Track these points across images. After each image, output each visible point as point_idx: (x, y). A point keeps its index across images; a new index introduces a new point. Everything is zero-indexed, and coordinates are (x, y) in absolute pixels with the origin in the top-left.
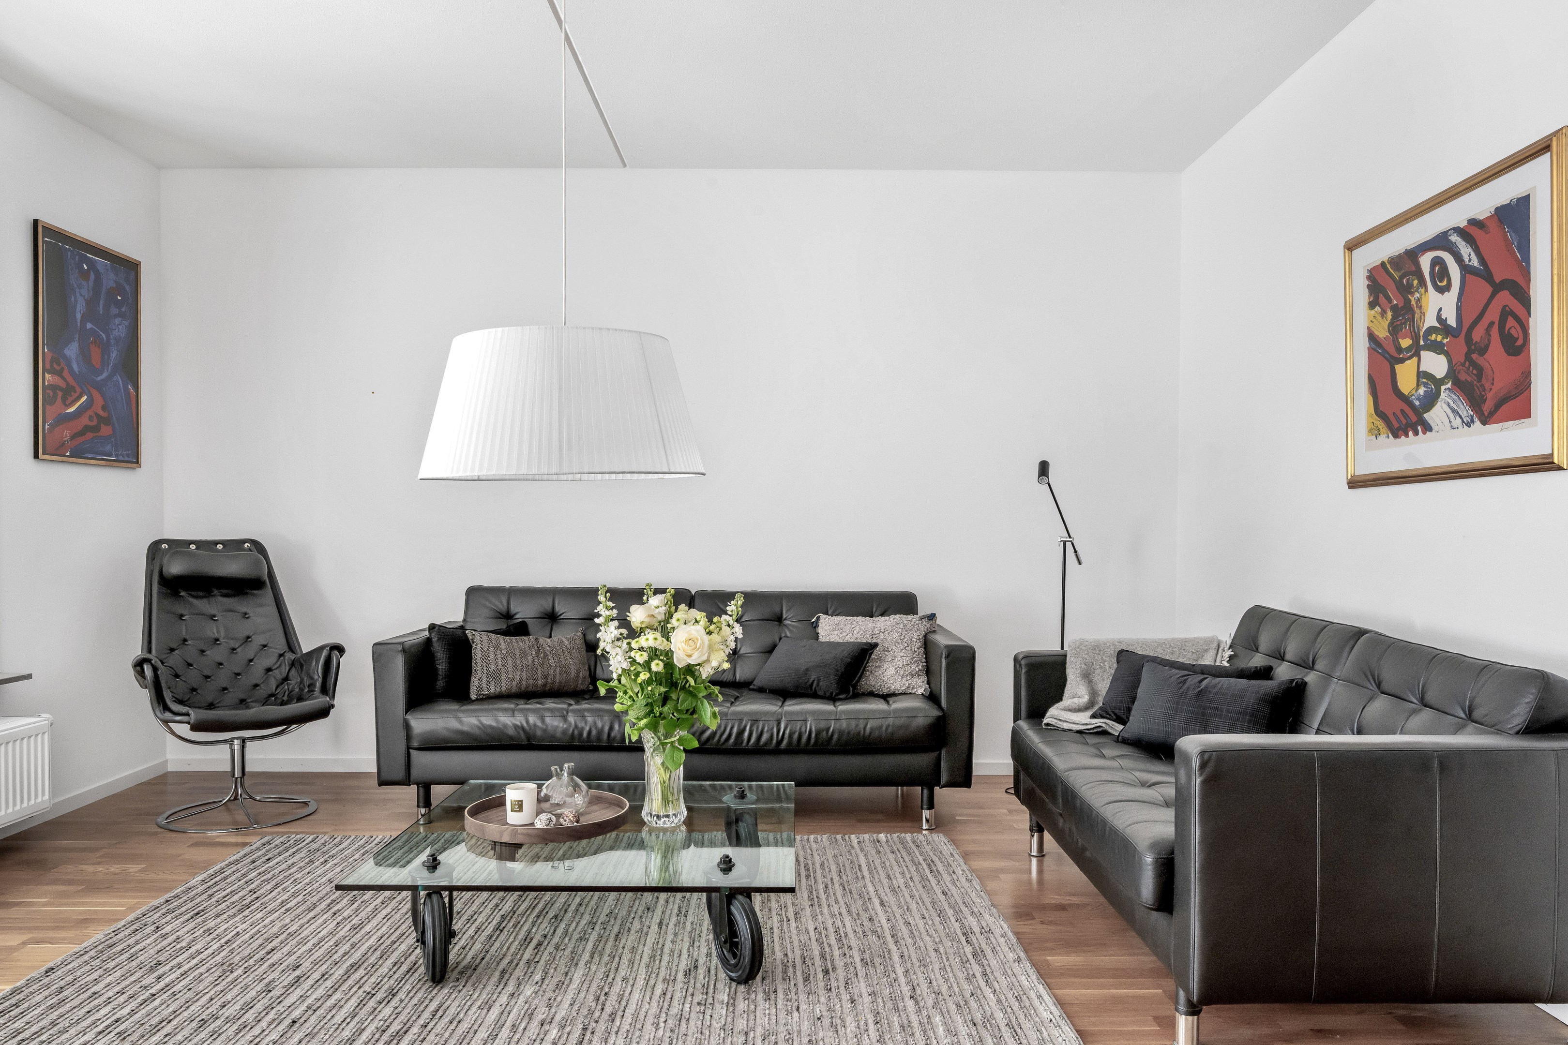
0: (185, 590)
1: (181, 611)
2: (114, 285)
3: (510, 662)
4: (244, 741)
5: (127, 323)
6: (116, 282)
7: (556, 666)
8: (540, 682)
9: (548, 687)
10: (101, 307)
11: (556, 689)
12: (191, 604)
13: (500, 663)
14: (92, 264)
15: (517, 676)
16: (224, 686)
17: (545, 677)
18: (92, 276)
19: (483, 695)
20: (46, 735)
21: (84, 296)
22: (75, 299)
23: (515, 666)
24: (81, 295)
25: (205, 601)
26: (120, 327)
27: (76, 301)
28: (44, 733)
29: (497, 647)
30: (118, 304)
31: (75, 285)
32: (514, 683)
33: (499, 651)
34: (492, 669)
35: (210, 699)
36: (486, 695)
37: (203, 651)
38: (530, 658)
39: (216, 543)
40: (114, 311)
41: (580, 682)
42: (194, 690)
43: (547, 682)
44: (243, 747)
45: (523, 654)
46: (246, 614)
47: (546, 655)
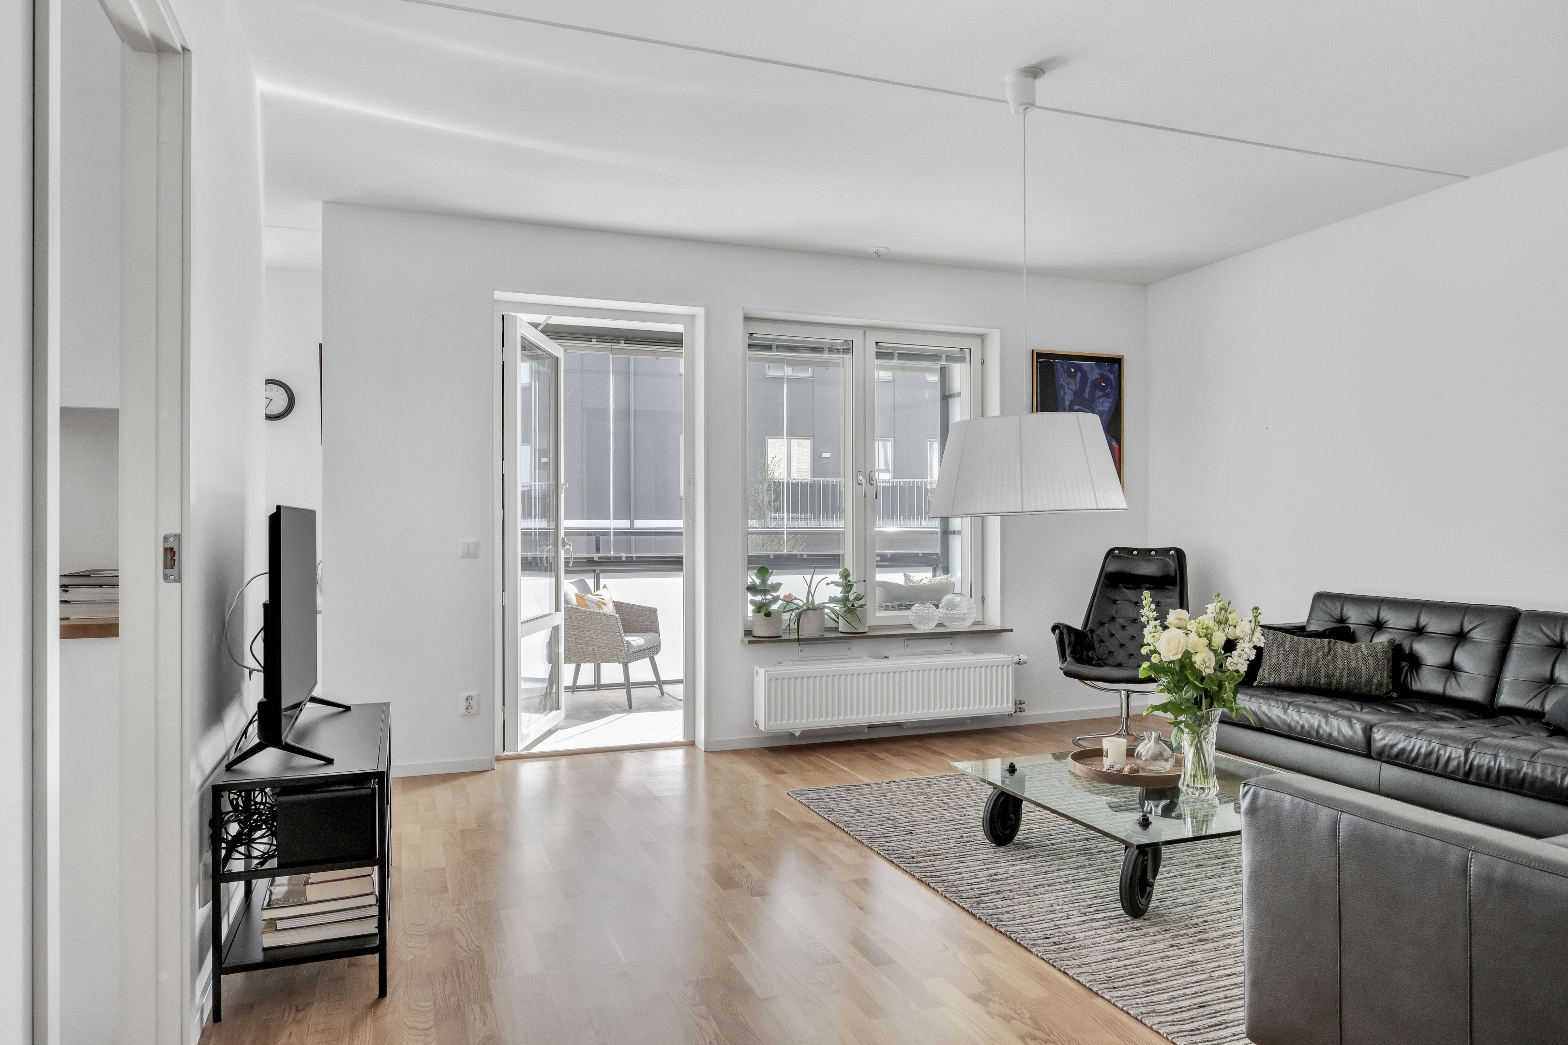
0: (1122, 583)
1: (1116, 597)
2: (1099, 377)
3: (1291, 657)
4: (1128, 693)
5: (1111, 400)
6: (1100, 374)
7: (1344, 669)
8: (1323, 681)
9: (1333, 687)
10: (1087, 393)
11: (1343, 689)
12: (1124, 593)
13: (1282, 658)
14: (1079, 368)
15: (1297, 672)
16: (1132, 653)
17: (1328, 676)
18: (1079, 374)
19: (1265, 683)
20: (1011, 667)
21: (1072, 390)
22: (1064, 392)
23: (1296, 663)
24: (1069, 389)
25: (1133, 592)
26: (1104, 404)
27: (1065, 394)
28: (1008, 666)
29: (1281, 645)
30: (1103, 389)
31: (1064, 384)
32: (1293, 678)
33: (1282, 648)
34: (1273, 663)
35: (1120, 660)
36: (1266, 683)
37: (1125, 627)
38: (1314, 658)
39: (1151, 550)
40: (1099, 393)
41: (1374, 687)
42: (1111, 652)
43: (1331, 682)
44: (1128, 697)
45: (1308, 653)
46: (1159, 603)
47: (1335, 657)
